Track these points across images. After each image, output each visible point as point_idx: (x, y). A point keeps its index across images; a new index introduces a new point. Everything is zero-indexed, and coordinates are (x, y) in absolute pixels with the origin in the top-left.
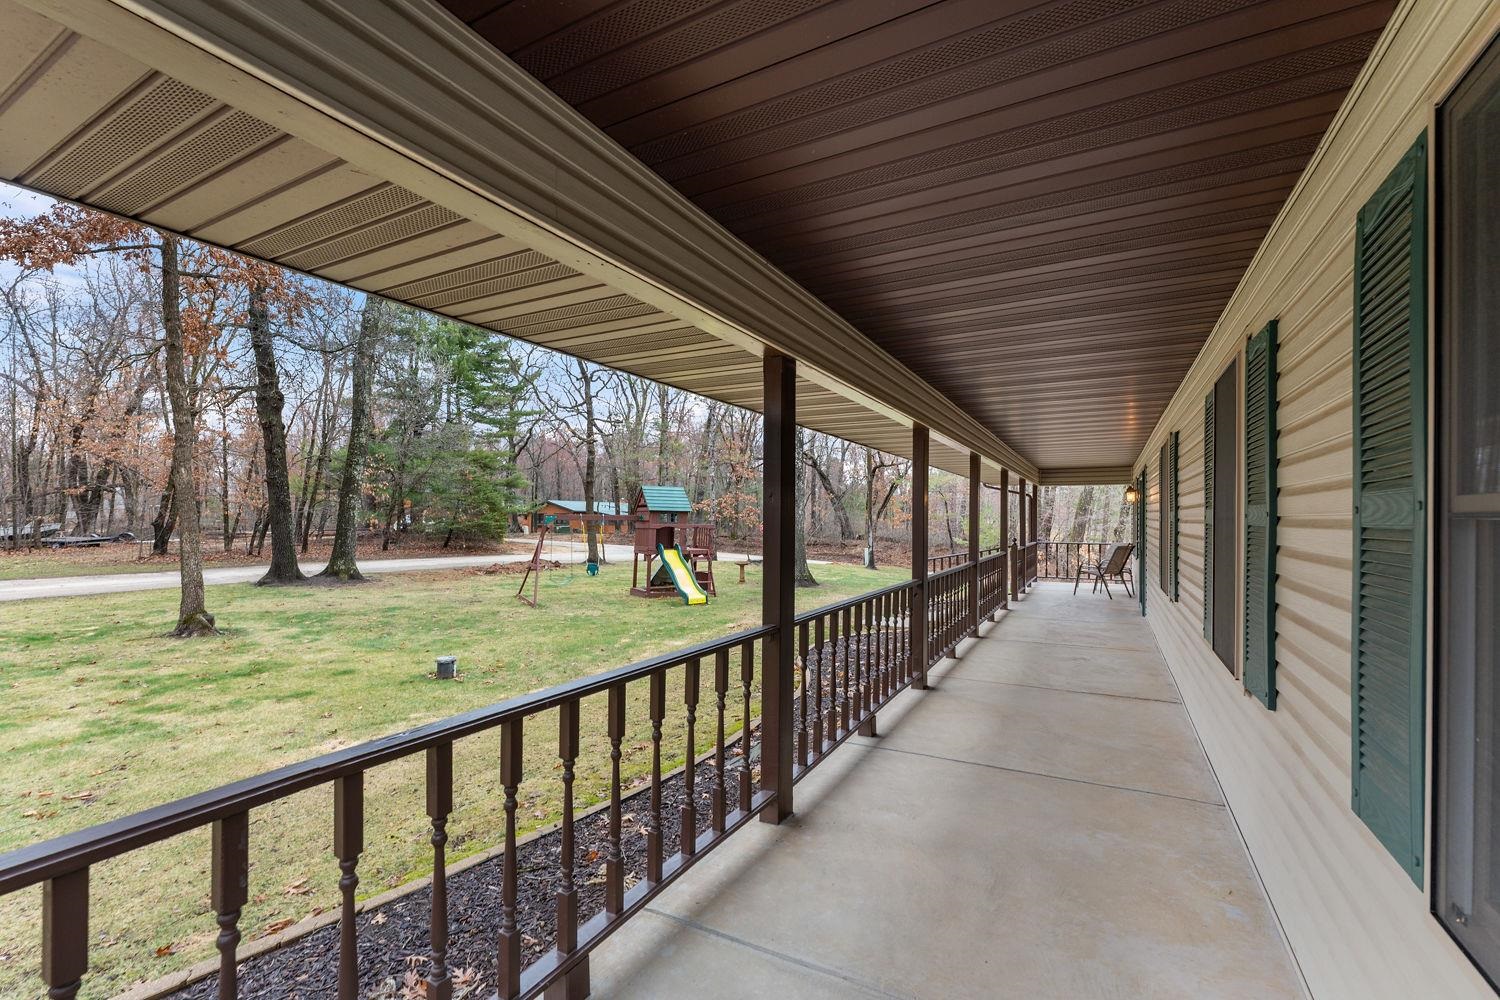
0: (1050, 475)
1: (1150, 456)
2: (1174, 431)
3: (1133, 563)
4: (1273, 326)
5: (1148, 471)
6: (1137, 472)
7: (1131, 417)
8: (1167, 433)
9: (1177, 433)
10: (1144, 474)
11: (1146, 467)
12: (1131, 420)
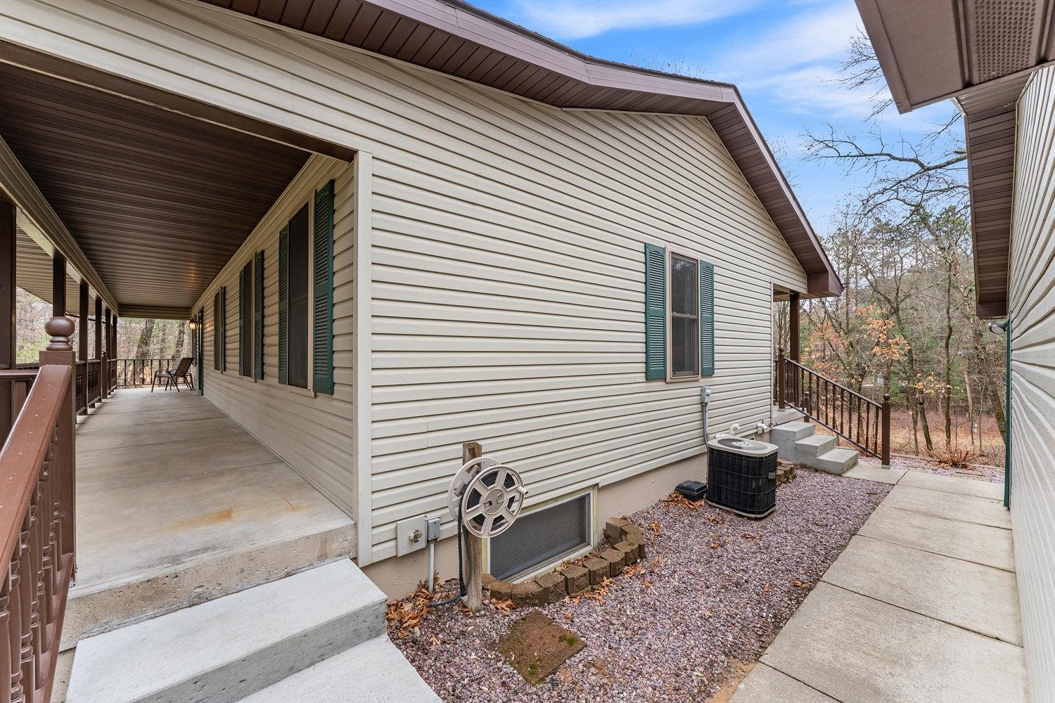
0: (128, 309)
1: (207, 300)
2: (223, 286)
3: (193, 370)
4: (263, 252)
5: (205, 309)
6: (195, 312)
7: (193, 275)
8: (219, 286)
9: (225, 288)
10: (202, 311)
11: (203, 307)
12: (192, 276)
